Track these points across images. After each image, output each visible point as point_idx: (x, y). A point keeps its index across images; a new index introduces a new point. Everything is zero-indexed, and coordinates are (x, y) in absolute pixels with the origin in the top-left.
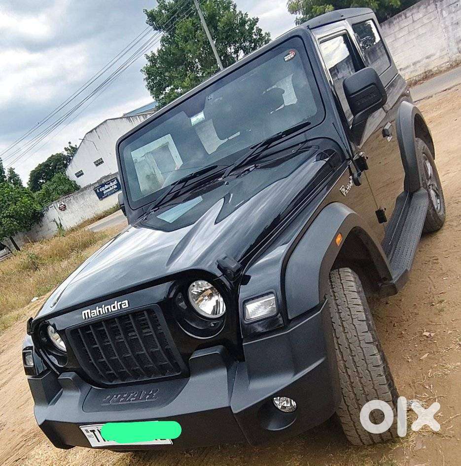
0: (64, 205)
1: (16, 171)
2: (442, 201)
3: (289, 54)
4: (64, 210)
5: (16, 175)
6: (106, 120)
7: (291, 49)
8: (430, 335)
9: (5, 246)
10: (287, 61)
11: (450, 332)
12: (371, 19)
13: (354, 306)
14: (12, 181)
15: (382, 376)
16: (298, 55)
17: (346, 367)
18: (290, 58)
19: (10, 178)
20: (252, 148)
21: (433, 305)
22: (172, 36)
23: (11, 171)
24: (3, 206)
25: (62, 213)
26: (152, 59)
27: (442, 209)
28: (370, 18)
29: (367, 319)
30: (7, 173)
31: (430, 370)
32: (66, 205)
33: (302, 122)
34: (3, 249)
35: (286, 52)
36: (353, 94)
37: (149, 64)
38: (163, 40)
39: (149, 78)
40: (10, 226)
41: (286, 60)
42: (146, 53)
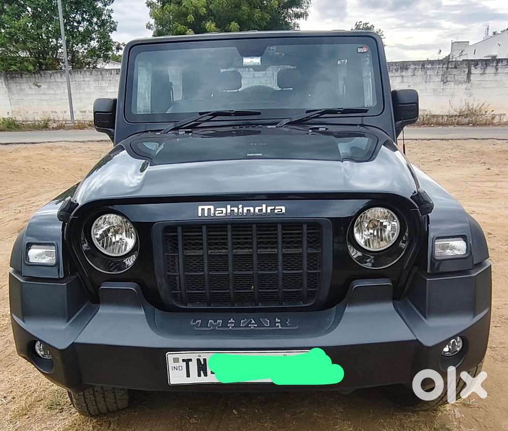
3: (362, 48)
7: (366, 45)
10: (359, 52)
16: (370, 53)
35: (361, 45)
36: (400, 104)
41: (359, 51)
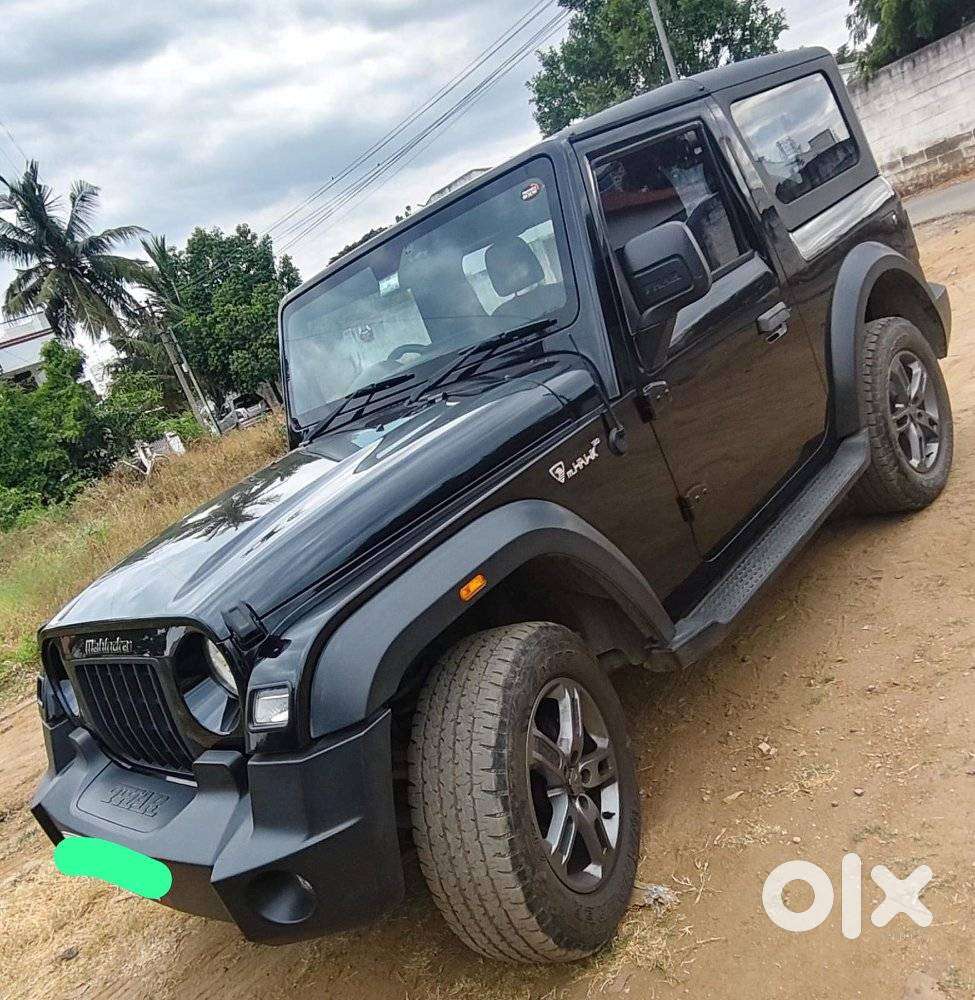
0: (370, 332)
1: (295, 264)
2: (945, 446)
3: (529, 188)
4: (369, 341)
5: (293, 270)
6: (472, 171)
7: (534, 179)
8: (769, 751)
9: (261, 398)
10: (526, 200)
11: (804, 753)
12: (817, 72)
13: (485, 715)
14: (286, 281)
15: (504, 856)
16: (544, 193)
17: (445, 828)
18: (530, 195)
19: (283, 275)
20: (461, 354)
21: (810, 685)
22: (592, 19)
23: (286, 261)
24: (262, 326)
25: (365, 345)
26: (550, 62)
27: (940, 464)
28: (817, 69)
29: (499, 745)
30: (277, 264)
31: (724, 830)
32: (374, 331)
33: (541, 318)
34: (257, 403)
35: (524, 185)
36: (637, 273)
37: (544, 73)
38: (574, 26)
39: (540, 100)
40: (272, 364)
41: (525, 197)
42: (540, 48)
